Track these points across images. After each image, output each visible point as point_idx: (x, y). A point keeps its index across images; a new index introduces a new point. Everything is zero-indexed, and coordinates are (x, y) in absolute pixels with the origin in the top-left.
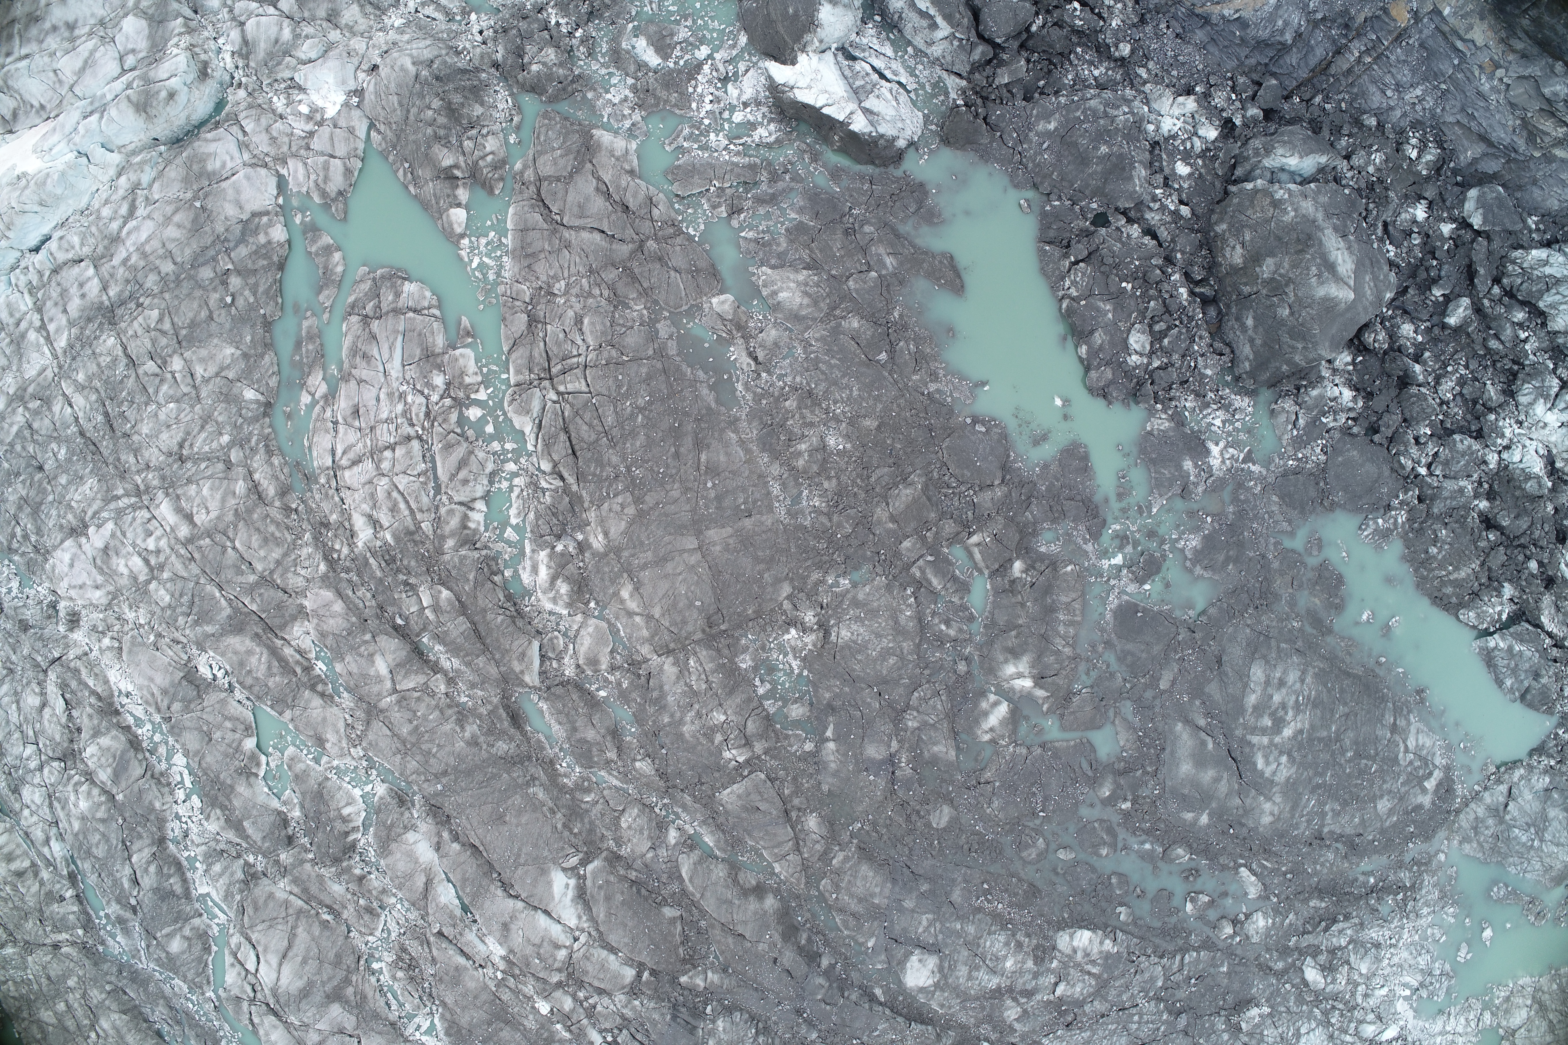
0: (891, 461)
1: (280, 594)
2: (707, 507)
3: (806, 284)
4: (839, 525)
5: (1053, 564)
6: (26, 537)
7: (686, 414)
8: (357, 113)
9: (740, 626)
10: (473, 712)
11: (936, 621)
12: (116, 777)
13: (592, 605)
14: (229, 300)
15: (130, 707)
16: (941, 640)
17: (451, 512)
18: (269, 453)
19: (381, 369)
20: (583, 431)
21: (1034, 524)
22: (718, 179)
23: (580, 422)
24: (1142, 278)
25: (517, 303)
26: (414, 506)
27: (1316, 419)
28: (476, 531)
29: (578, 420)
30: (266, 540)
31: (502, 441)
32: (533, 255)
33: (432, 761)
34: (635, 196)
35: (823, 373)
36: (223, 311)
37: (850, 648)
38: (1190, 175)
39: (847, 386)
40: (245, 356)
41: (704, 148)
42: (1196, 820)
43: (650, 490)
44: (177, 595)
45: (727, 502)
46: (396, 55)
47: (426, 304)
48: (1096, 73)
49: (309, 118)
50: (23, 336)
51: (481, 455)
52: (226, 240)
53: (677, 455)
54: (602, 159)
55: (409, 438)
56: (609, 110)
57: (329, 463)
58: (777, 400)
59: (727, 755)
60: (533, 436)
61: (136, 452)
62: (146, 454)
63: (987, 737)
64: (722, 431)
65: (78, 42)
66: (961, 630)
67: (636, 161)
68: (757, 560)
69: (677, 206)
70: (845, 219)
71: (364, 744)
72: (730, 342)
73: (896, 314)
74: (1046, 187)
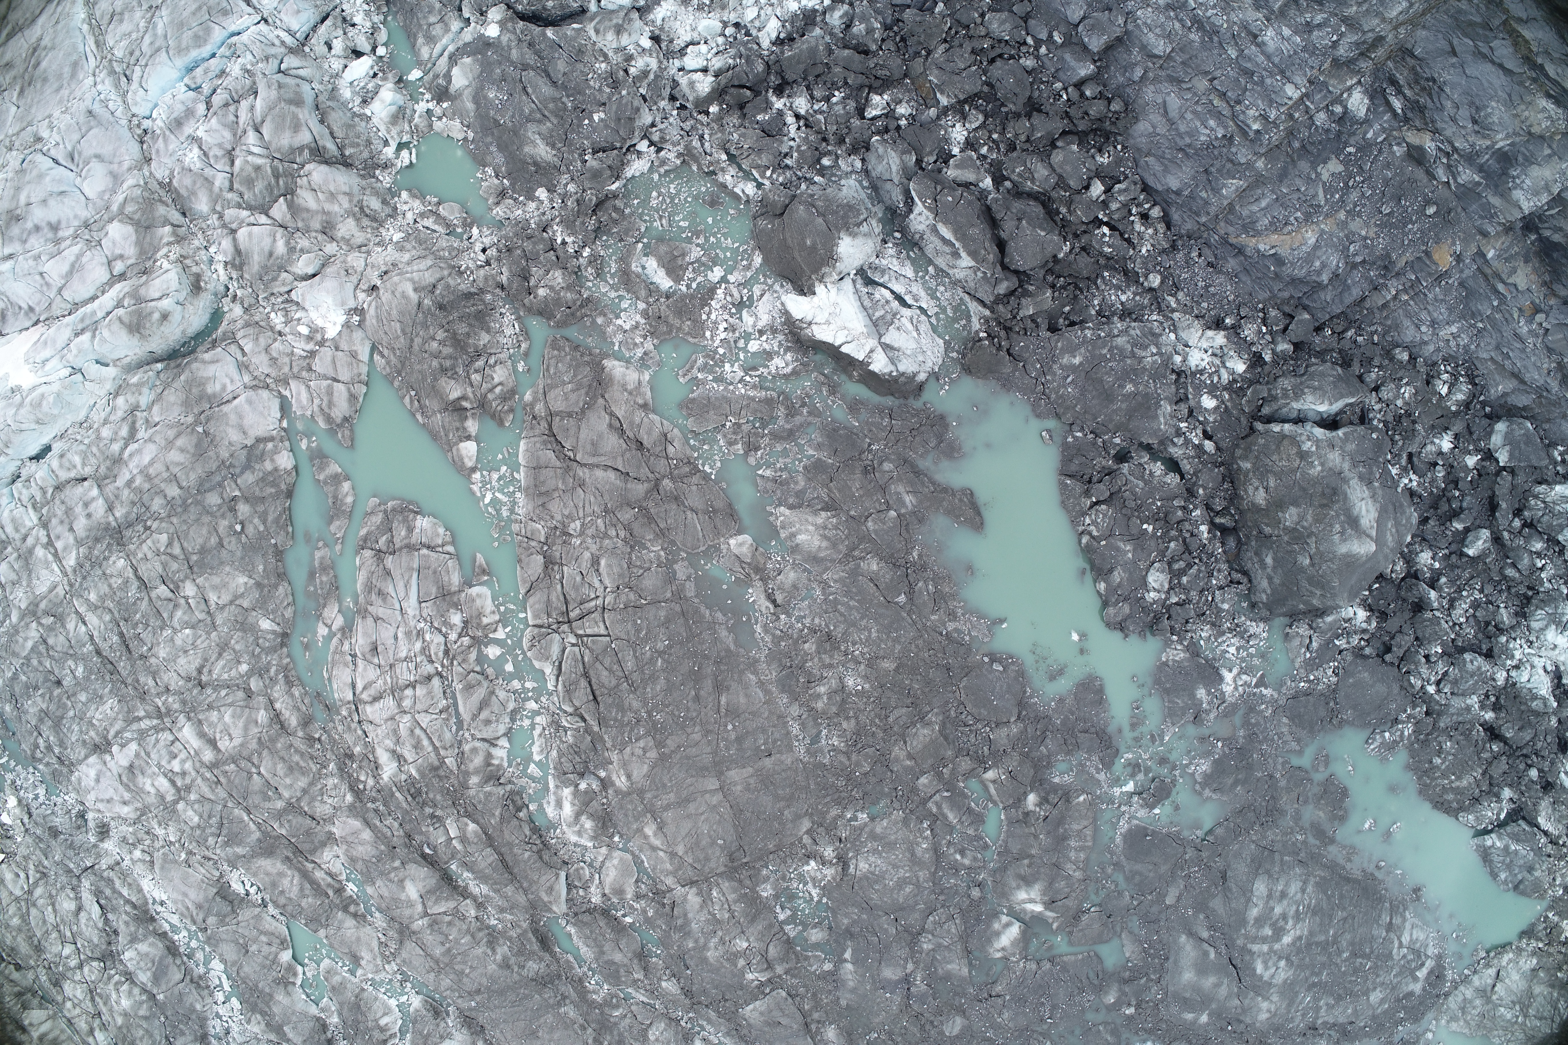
0: (909, 701)
1: (308, 821)
2: (727, 748)
3: (825, 528)
4: (858, 764)
5: (1066, 795)
6: (49, 748)
7: (707, 657)
8: (358, 335)
9: (760, 858)
10: (503, 933)
11: (952, 851)
12: (156, 979)
13: (616, 839)
14: (238, 528)
15: (165, 915)
16: (955, 868)
17: (474, 750)
18: (289, 683)
19: (398, 607)
20: (603, 677)
21: (1049, 756)
22: (734, 415)
23: (600, 667)
24: (1163, 519)
25: (533, 544)
26: (438, 744)
27: (1330, 641)
28: (499, 767)
29: (598, 665)
30: (291, 769)
31: (521, 679)
32: (547, 493)
33: (465, 980)
34: (649, 433)
35: (842, 614)
36: (233, 539)
37: (867, 878)
38: (1217, 408)
39: (866, 628)
40: (258, 585)
41: (719, 379)
42: (1196, 1020)
43: (670, 734)
44: (205, 816)
45: (748, 743)
46: (396, 279)
47: (440, 542)
48: (1123, 298)
49: (309, 338)
50: (31, 551)
51: (502, 694)
52: (232, 465)
53: (697, 698)
54: (615, 394)
55: (429, 678)
56: (620, 337)
57: (350, 697)
58: (796, 642)
59: (750, 976)
60: (553, 678)
61: (154, 675)
62: (165, 678)
63: (999, 955)
64: (742, 672)
65: (63, 245)
66: (975, 859)
67: (649, 393)
68: (777, 798)
69: (692, 442)
70: (864, 456)
71: (398, 961)
72: (747, 582)
73: (915, 554)
74: (1069, 417)
